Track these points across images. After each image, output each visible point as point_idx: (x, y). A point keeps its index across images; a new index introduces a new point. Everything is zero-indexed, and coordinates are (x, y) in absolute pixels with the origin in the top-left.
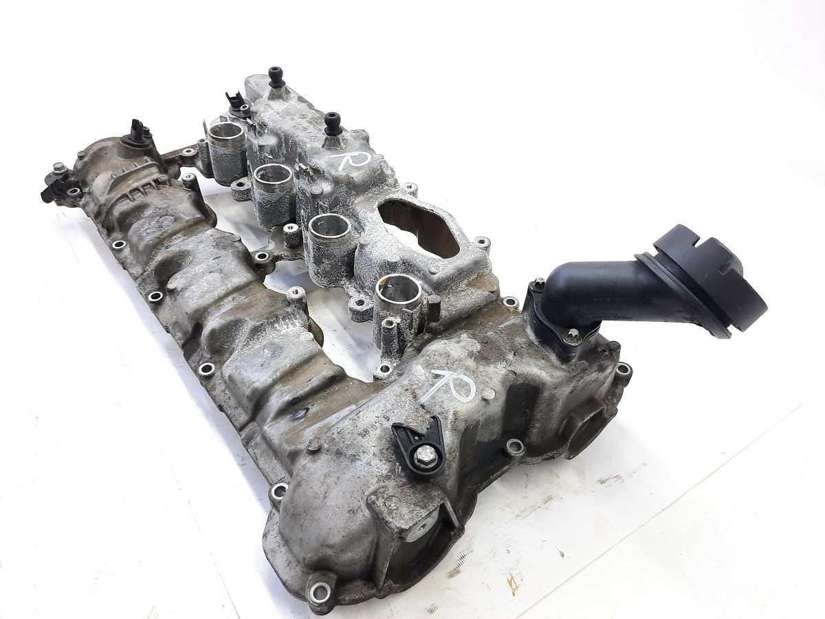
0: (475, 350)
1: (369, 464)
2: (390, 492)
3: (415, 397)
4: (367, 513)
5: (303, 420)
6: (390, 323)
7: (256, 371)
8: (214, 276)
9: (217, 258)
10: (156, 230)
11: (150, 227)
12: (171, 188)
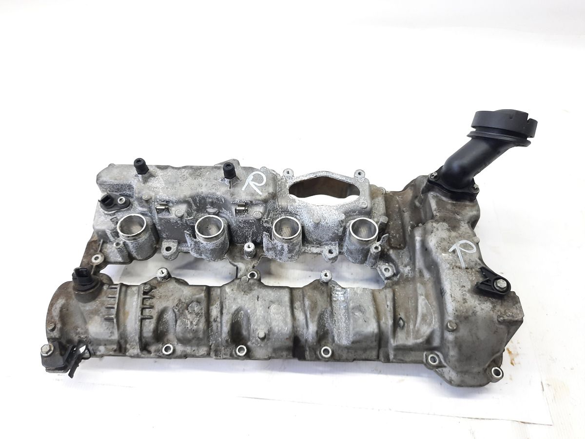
0: (447, 227)
1: (482, 309)
2: (502, 310)
3: (460, 268)
4: (502, 326)
5: (406, 324)
6: (376, 248)
7: (367, 326)
8: (273, 308)
9: (258, 298)
10: (198, 319)
11: (191, 320)
12: (158, 289)
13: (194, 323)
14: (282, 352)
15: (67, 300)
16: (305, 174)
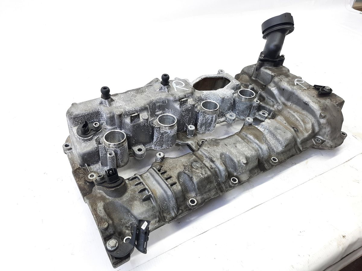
3: (305, 90)
6: (257, 101)
8: (238, 145)
9: (226, 145)
10: (204, 170)
11: (201, 172)
12: (164, 166)
13: (204, 173)
14: (254, 171)
15: (104, 202)
16: (195, 79)
